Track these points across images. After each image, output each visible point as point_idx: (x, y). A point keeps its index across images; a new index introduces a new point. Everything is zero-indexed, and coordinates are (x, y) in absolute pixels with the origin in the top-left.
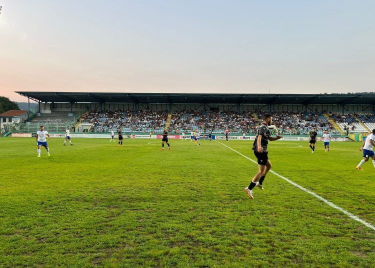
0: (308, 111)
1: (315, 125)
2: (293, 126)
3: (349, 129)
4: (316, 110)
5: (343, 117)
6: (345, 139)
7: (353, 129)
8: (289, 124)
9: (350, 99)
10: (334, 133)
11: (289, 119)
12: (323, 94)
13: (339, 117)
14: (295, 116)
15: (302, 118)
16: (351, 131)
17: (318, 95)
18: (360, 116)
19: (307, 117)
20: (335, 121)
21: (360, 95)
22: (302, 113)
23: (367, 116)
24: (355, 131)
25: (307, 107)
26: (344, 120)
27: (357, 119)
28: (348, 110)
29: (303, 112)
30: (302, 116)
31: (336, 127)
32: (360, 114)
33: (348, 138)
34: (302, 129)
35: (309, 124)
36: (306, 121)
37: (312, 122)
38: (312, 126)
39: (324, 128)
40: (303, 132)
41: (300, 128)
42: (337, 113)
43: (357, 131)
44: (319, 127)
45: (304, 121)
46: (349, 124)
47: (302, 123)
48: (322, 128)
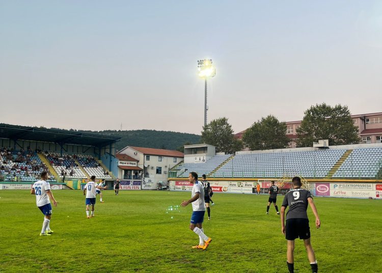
0: (18, 148)
1: (26, 168)
3: (67, 174)
4: (29, 148)
5: (61, 159)
6: (61, 187)
7: (71, 174)
9: (70, 137)
12: (39, 127)
13: (56, 159)
15: (8, 158)
16: (69, 177)
18: (80, 159)
19: (15, 156)
20: (51, 163)
21: (81, 134)
22: (8, 151)
23: (88, 159)
24: (74, 177)
25: (15, 143)
26: (62, 162)
27: (76, 162)
28: (67, 151)
29: (10, 149)
30: (8, 154)
31: (52, 172)
32: (80, 156)
33: (65, 185)
34: (7, 173)
35: (17, 166)
36: (13, 162)
37: (22, 164)
38: (22, 169)
39: (37, 172)
40: (8, 177)
41: (4, 171)
42: (54, 153)
43: (76, 177)
44: (30, 171)
45: (11, 161)
46: (67, 168)
47: (8, 165)
48: (35, 172)
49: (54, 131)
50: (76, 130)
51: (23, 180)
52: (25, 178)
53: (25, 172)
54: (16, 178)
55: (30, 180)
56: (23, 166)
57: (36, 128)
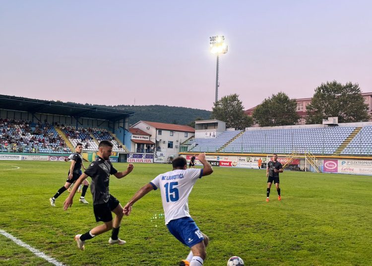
0: (36, 121)
1: (43, 140)
2: (13, 140)
4: (46, 121)
5: (77, 132)
7: (86, 147)
8: (8, 137)
9: (85, 111)
10: (65, 151)
11: (8, 131)
12: (56, 101)
13: (72, 132)
14: (16, 126)
15: (27, 130)
16: (85, 149)
17: (48, 102)
18: (95, 132)
19: (33, 129)
20: (67, 136)
21: (95, 108)
22: (26, 123)
23: (102, 133)
24: (88, 150)
25: (33, 116)
26: (78, 135)
27: (91, 136)
28: (82, 125)
29: (28, 122)
30: (27, 127)
31: (68, 144)
32: (95, 129)
34: (26, 145)
35: (35, 138)
36: (31, 134)
37: (40, 136)
38: (40, 141)
39: (54, 144)
40: (26, 149)
41: (22, 143)
42: (70, 127)
43: (91, 150)
44: (47, 143)
45: (29, 133)
46: (82, 141)
47: (27, 137)
48: (52, 144)
49: (70, 105)
50: (91, 105)
51: (40, 152)
52: (43, 150)
53: (42, 144)
54: (34, 150)
55: (48, 152)
56: (41, 138)
57: (52, 102)
